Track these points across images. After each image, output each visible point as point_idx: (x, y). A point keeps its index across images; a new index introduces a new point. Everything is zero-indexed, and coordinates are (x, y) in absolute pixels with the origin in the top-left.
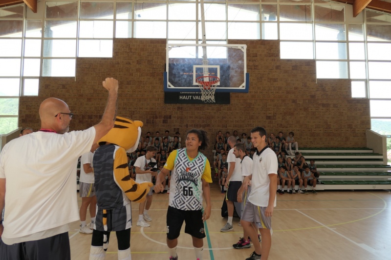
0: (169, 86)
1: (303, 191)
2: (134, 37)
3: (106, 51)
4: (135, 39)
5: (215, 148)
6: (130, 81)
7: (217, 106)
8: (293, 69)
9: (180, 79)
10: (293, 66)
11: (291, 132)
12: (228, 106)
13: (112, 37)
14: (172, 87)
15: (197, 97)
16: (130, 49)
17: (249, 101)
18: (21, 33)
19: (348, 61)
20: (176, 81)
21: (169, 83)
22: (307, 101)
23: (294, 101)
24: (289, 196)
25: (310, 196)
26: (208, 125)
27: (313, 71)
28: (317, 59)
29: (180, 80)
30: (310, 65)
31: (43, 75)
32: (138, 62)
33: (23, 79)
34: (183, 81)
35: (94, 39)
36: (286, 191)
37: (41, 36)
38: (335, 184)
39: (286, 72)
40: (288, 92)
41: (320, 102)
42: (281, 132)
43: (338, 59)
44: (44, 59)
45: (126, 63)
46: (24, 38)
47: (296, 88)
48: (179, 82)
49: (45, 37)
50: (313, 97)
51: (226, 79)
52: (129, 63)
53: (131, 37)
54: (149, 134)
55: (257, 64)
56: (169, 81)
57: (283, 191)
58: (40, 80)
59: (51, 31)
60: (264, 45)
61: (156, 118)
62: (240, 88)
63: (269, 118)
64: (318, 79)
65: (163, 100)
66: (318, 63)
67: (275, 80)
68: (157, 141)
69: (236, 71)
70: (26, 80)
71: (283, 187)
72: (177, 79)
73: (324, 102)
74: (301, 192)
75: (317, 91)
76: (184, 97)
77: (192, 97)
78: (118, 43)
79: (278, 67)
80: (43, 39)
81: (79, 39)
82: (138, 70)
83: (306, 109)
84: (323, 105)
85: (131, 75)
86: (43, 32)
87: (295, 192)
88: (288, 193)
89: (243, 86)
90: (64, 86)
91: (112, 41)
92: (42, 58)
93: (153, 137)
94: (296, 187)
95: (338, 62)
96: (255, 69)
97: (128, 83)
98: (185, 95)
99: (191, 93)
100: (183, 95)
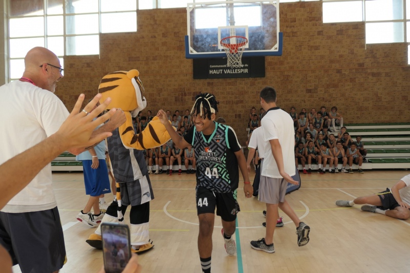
0: (191, 52)
1: (347, 170)
2: (159, 7)
3: (129, 25)
4: (160, 9)
5: (249, 126)
6: (156, 56)
7: (251, 79)
8: (337, 34)
9: (204, 42)
10: (338, 31)
11: (334, 107)
12: (263, 79)
13: (136, 9)
14: (195, 53)
15: (228, 71)
16: (155, 21)
17: (286, 73)
18: (43, 11)
19: (405, 21)
20: (198, 46)
21: (191, 49)
22: (354, 71)
23: (339, 71)
24: (331, 175)
25: (355, 176)
26: (242, 102)
27: (362, 36)
28: (366, 20)
29: (203, 45)
30: (359, 28)
31: (67, 54)
32: (164, 35)
34: (207, 45)
35: (116, 12)
36: (327, 171)
37: (62, 13)
38: (385, 162)
39: (329, 37)
40: (332, 62)
41: (369, 71)
42: (324, 107)
43: (392, 19)
44: (67, 36)
45: (152, 37)
46: (46, 15)
47: (341, 56)
48: (203, 46)
49: (67, 13)
50: (361, 65)
51: (255, 41)
52: (155, 37)
53: (155, 8)
54: (177, 112)
55: (295, 30)
56: (191, 46)
57: (324, 170)
58: (64, 59)
59: (73, 6)
60: (304, 7)
61: (185, 95)
62: (273, 50)
63: (309, 91)
64: (367, 45)
65: (192, 75)
66: (367, 26)
67: (317, 48)
68: (186, 119)
69: (267, 31)
71: (324, 166)
72: (199, 44)
73: (375, 71)
74: (345, 171)
75: (366, 58)
76: (215, 72)
77: (223, 72)
78: (143, 15)
79: (320, 33)
80: (64, 15)
81: (101, 13)
82: (164, 44)
83: (352, 80)
84: (373, 75)
85: (157, 49)
86: (64, 8)
87: (338, 171)
88: (329, 172)
89: (275, 48)
90: (88, 65)
91: (135, 13)
92: (65, 36)
93: (182, 116)
94: (339, 166)
95: (392, 23)
96: (293, 36)
97: (155, 59)
98: (216, 69)
99: (222, 66)
100: (213, 69)
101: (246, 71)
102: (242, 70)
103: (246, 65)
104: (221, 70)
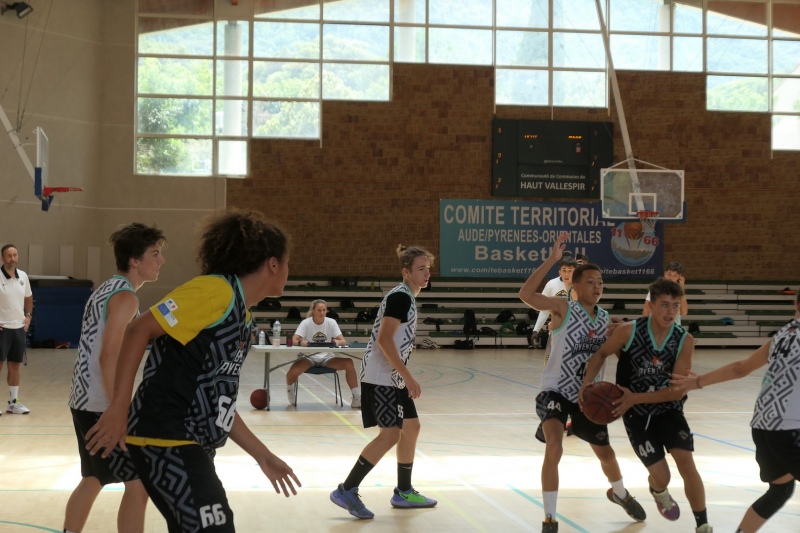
2: (430, 61)
3: (377, 88)
4: (431, 65)
13: (388, 60)
15: (553, 186)
28: (774, 111)
30: (762, 123)
31: (256, 135)
33: (216, 140)
35: (352, 62)
44: (256, 99)
46: (216, 58)
49: (255, 55)
53: (424, 61)
58: (248, 143)
64: (774, 151)
66: (775, 120)
70: (221, 144)
76: (530, 185)
77: (543, 186)
78: (402, 74)
80: (251, 59)
81: (326, 61)
86: (250, 45)
91: (387, 68)
92: (250, 98)
98: (531, 180)
99: (541, 176)
100: (527, 180)
101: (582, 186)
102: (575, 185)
103: (583, 177)
104: (541, 183)
